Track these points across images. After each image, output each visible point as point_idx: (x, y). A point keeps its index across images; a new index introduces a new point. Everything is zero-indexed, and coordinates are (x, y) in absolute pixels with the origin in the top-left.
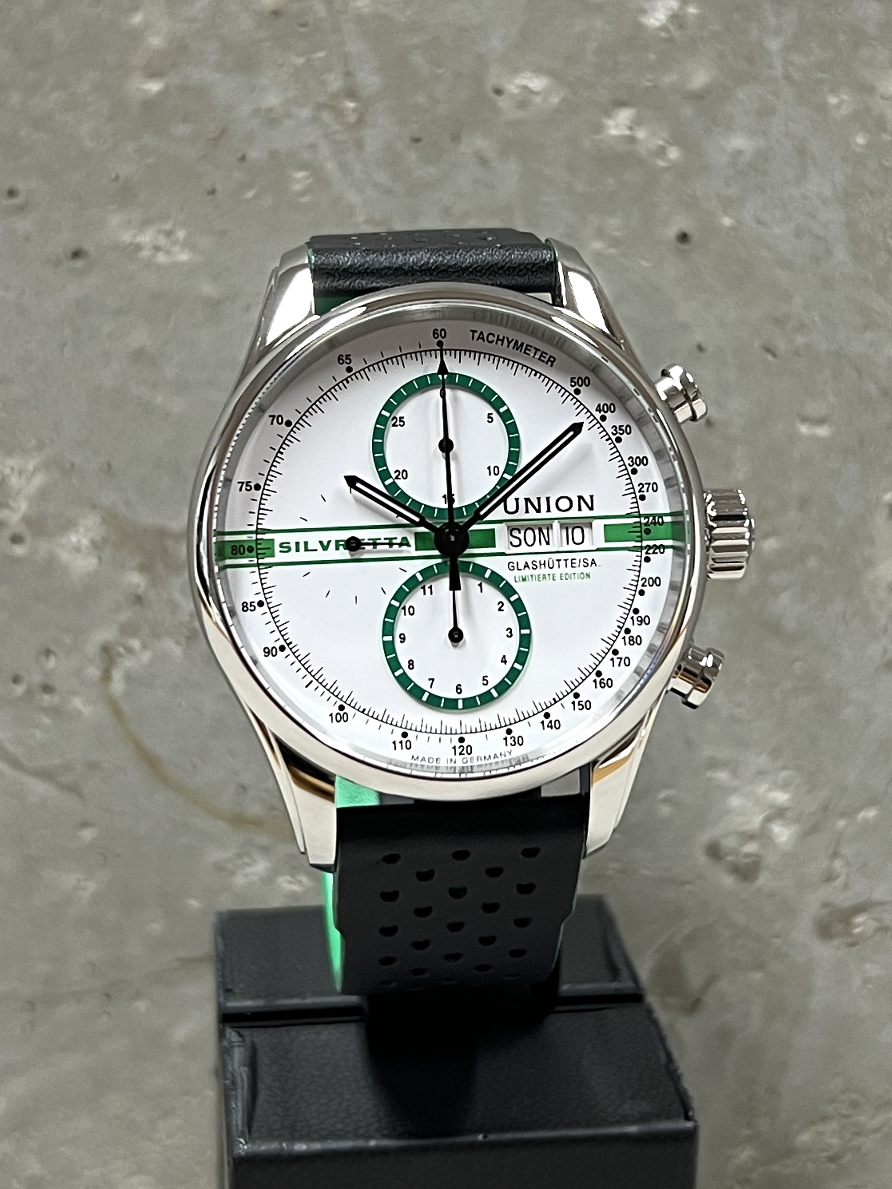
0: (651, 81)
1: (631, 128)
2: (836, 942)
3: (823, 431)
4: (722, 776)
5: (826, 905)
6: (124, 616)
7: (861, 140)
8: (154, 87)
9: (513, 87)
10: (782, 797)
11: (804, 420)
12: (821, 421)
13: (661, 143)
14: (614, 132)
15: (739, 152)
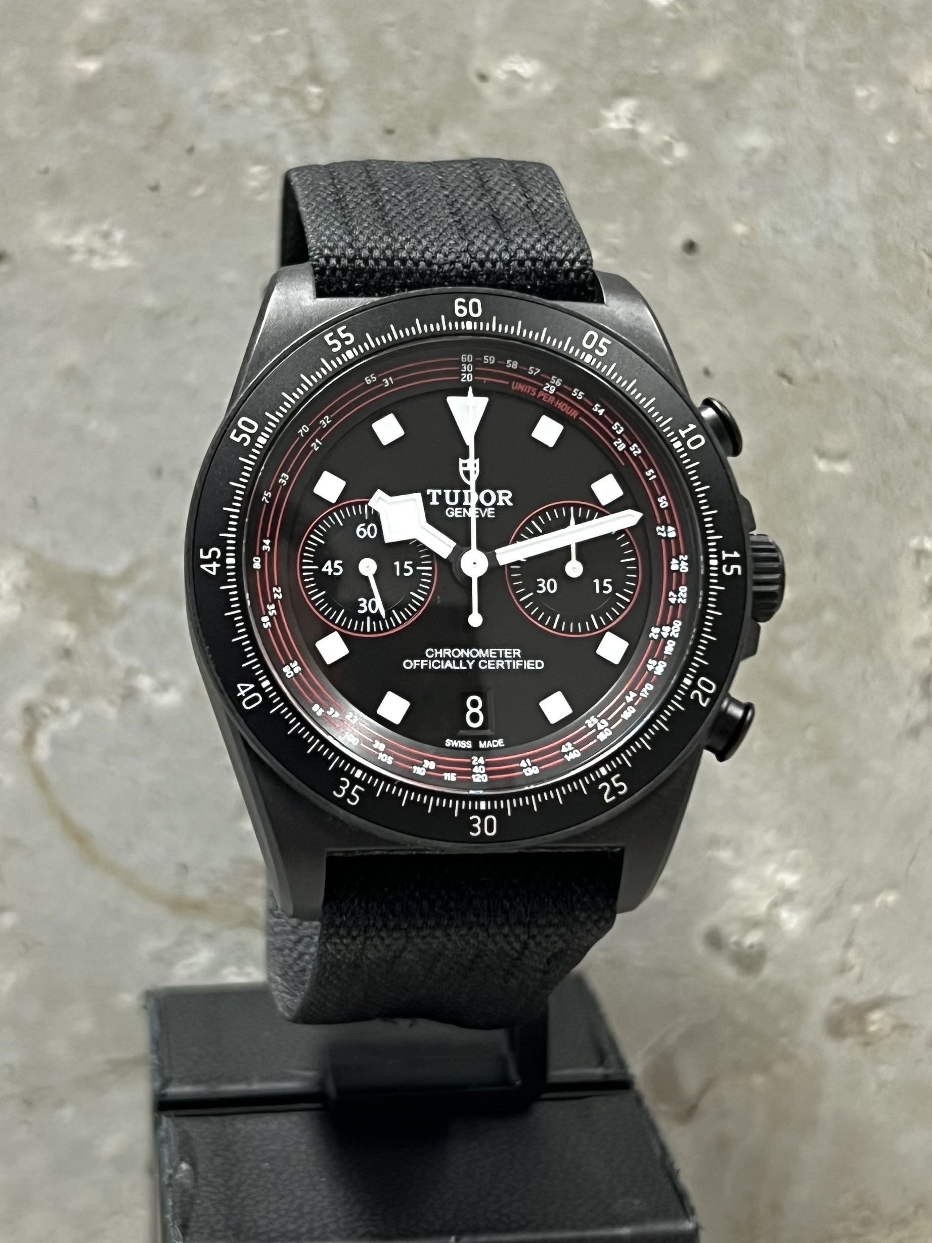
0: (655, 68)
1: (632, 121)
2: (849, 1042)
3: (843, 468)
4: (725, 855)
5: (838, 1000)
6: (50, 672)
7: (891, 138)
8: (90, 66)
9: (499, 72)
10: (790, 879)
11: (822, 455)
12: (842, 457)
13: (667, 138)
14: (614, 125)
15: (754, 150)
